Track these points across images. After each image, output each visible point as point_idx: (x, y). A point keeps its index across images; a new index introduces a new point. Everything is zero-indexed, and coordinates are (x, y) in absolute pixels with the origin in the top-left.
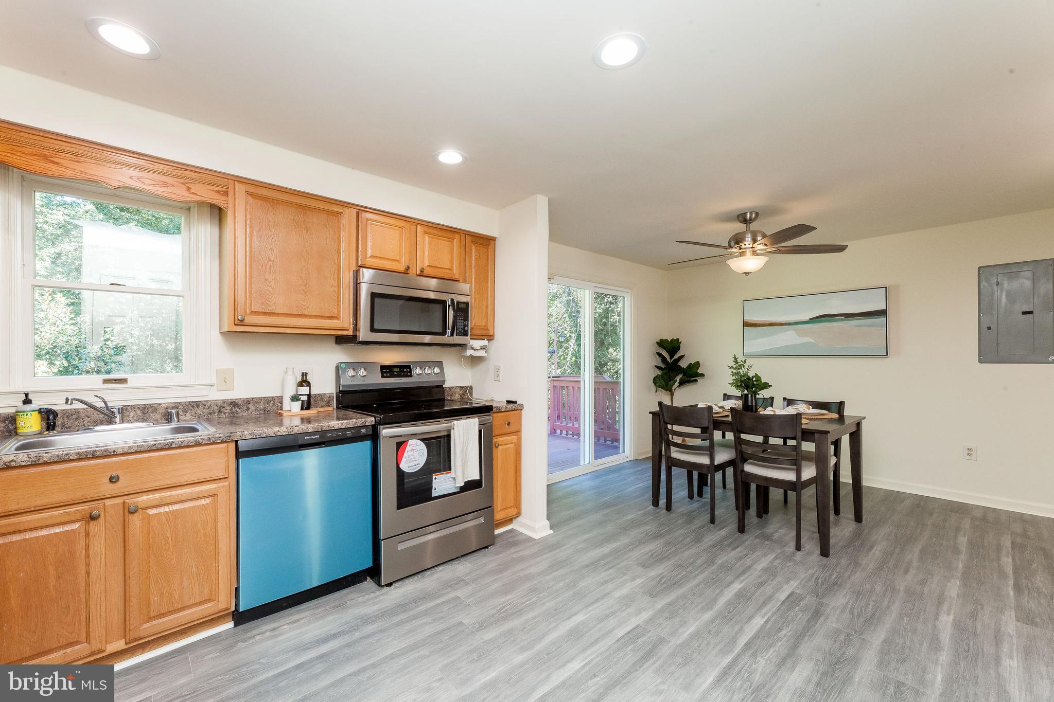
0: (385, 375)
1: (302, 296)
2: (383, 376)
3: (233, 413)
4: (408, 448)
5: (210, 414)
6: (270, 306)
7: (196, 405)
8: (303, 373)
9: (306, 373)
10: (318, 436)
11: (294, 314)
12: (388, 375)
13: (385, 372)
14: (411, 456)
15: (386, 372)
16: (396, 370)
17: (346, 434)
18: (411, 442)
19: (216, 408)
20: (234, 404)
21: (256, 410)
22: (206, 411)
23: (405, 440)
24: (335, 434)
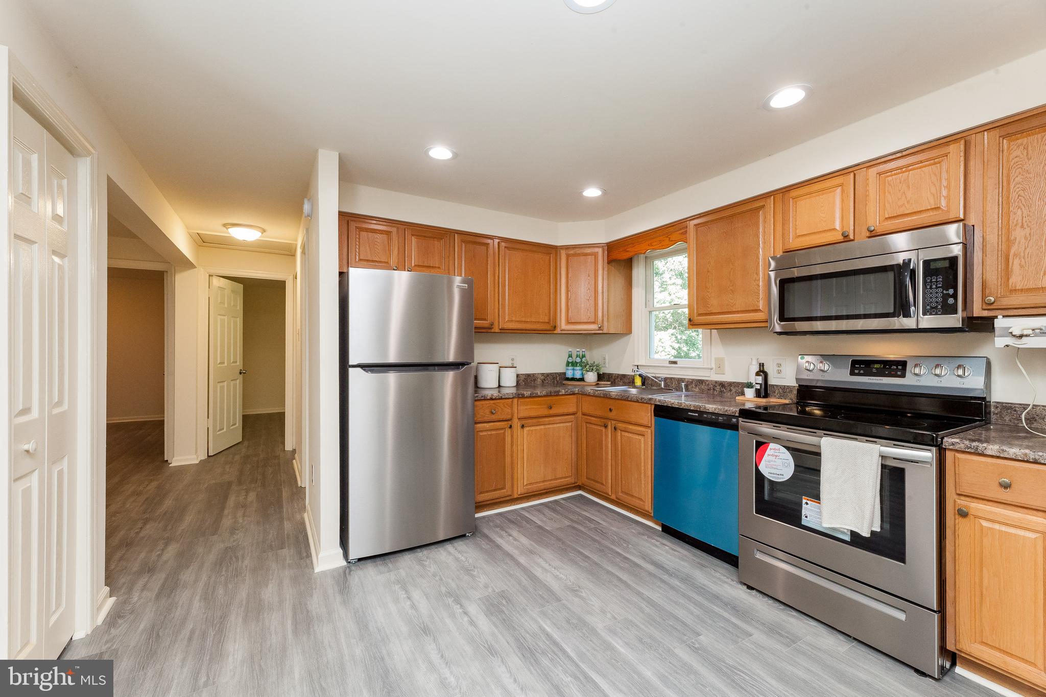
0: (856, 371)
1: (730, 295)
2: (852, 373)
3: (721, 392)
4: (768, 452)
5: (709, 390)
6: (709, 308)
7: (701, 382)
8: (760, 364)
9: (763, 364)
10: (697, 415)
11: (726, 312)
12: (862, 372)
13: (857, 368)
14: (772, 461)
15: (859, 369)
16: (876, 366)
17: (718, 419)
18: (772, 446)
19: (711, 386)
20: (722, 384)
21: (736, 392)
22: (706, 387)
23: (769, 442)
24: (710, 416)
